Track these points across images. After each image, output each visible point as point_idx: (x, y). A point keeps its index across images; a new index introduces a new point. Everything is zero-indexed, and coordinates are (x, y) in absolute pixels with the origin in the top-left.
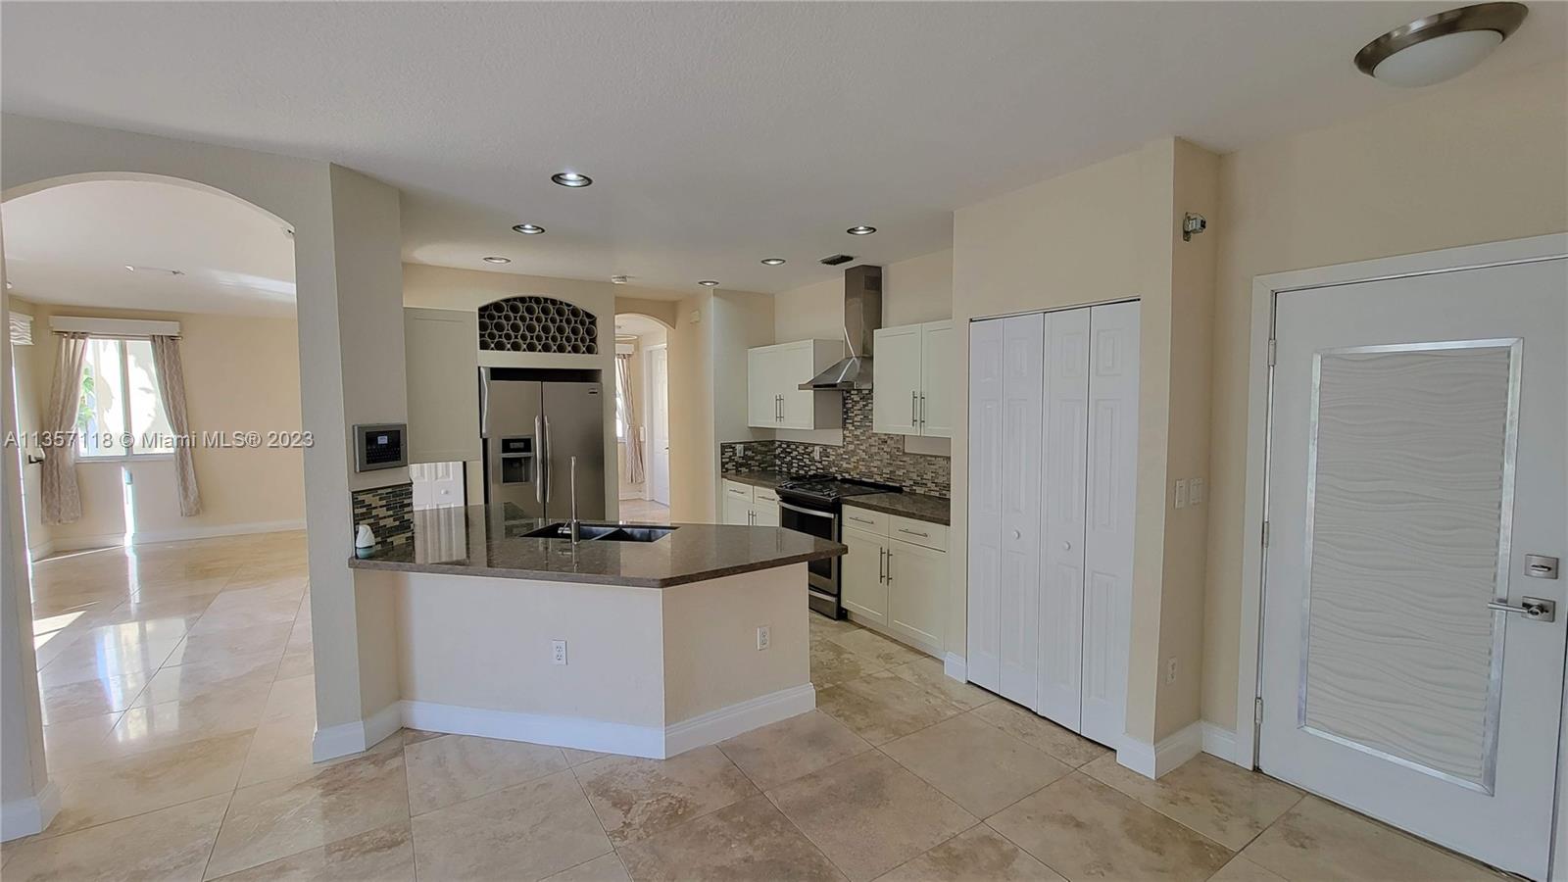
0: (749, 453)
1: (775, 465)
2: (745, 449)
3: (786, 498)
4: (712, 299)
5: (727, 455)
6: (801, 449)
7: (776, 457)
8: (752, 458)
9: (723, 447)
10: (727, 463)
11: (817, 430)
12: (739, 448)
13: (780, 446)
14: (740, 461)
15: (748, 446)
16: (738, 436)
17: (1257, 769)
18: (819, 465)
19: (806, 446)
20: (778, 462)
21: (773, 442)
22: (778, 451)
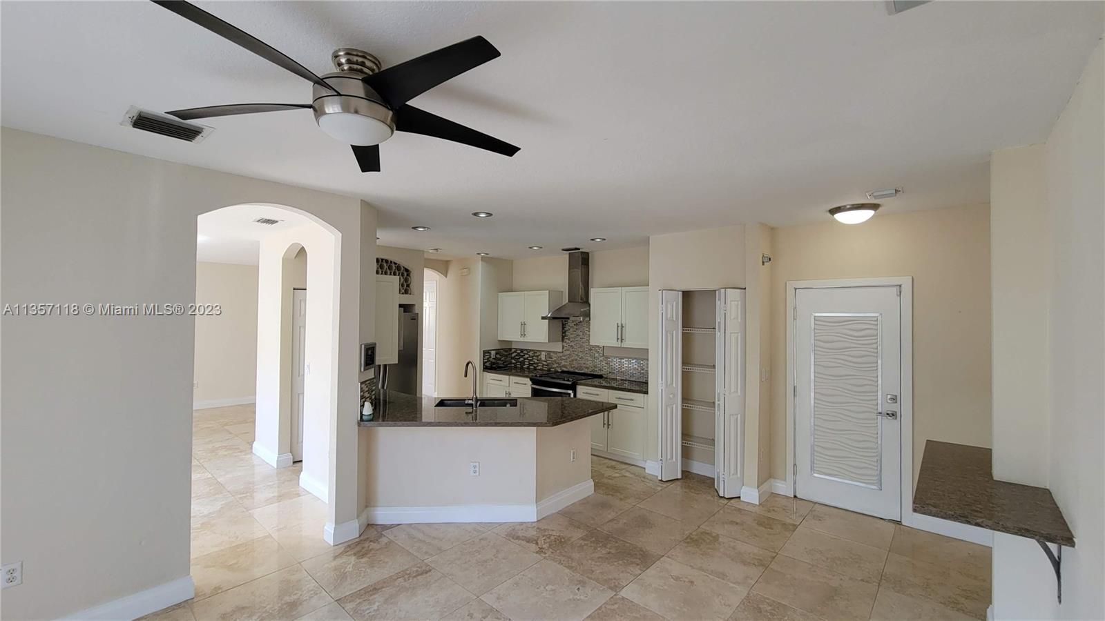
0: (498, 356)
1: (511, 363)
2: (496, 354)
3: (534, 381)
4: (480, 262)
5: (486, 357)
6: (531, 354)
7: (512, 358)
8: (500, 359)
9: (485, 352)
10: (486, 362)
11: (551, 343)
12: (493, 353)
13: (515, 352)
14: (494, 361)
15: (498, 352)
16: (492, 346)
17: (795, 497)
18: (545, 363)
19: (535, 352)
20: (513, 361)
21: (511, 349)
22: (513, 355)
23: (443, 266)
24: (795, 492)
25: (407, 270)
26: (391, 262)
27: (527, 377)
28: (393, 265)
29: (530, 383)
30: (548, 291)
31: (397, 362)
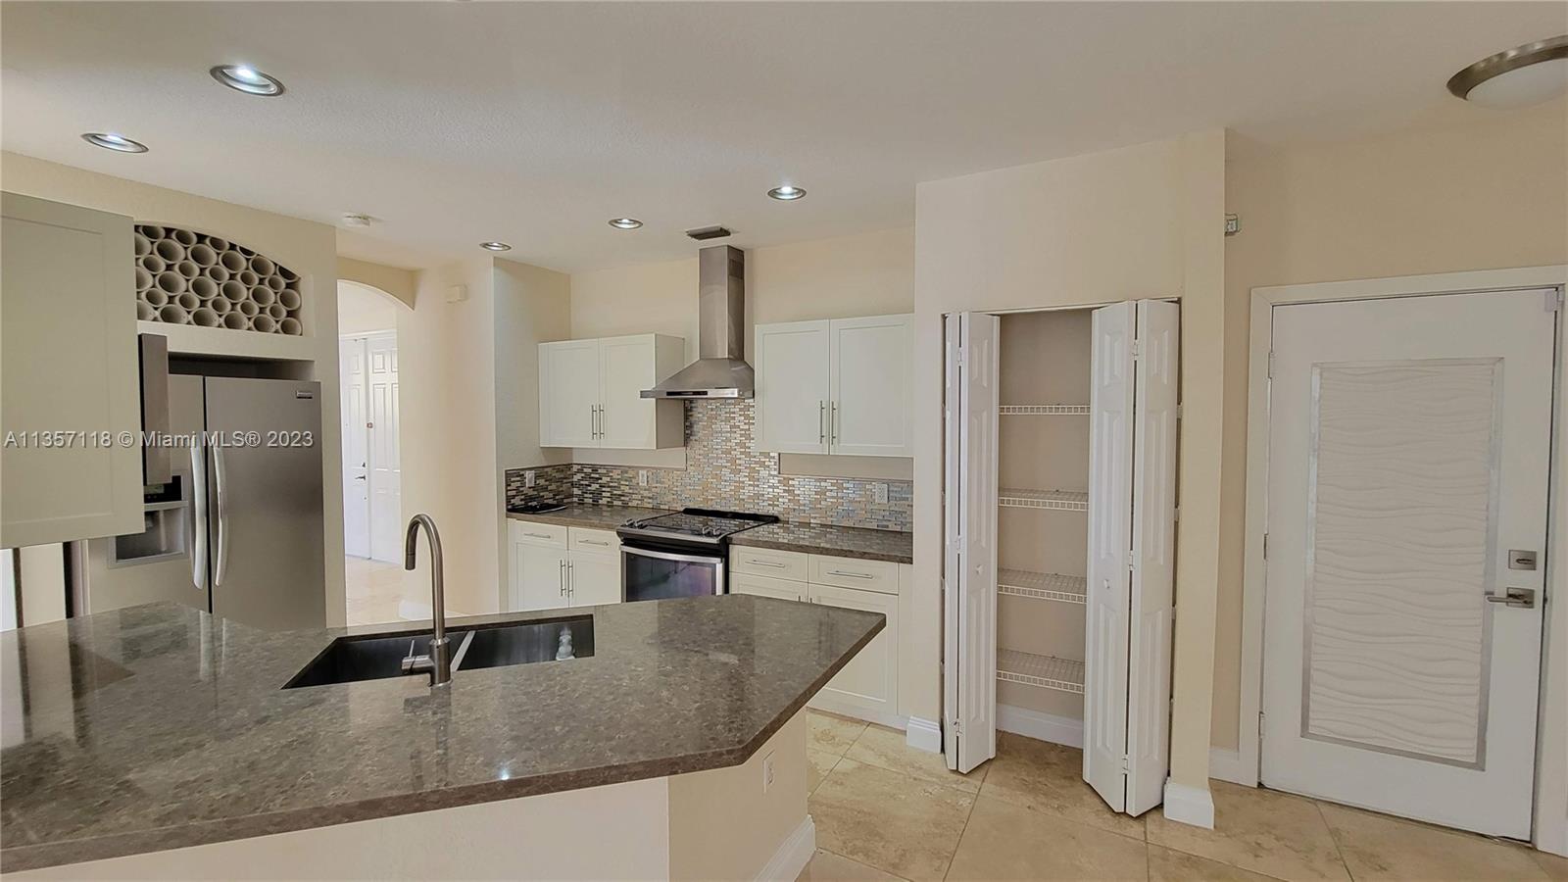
0: (542, 482)
1: (572, 496)
2: (537, 477)
3: (629, 541)
4: (492, 269)
5: (514, 486)
6: (615, 474)
7: (573, 485)
8: (545, 489)
9: (508, 475)
10: (514, 497)
11: (659, 451)
12: (529, 475)
13: (580, 471)
14: (531, 492)
15: (540, 472)
16: (527, 459)
17: (1260, 785)
18: (646, 494)
19: (624, 470)
20: (576, 491)
21: (569, 466)
22: (576, 478)
23: (403, 283)
24: (1260, 776)
25: (285, 273)
26: (233, 247)
27: (610, 528)
28: (241, 257)
29: (619, 541)
30: (654, 335)
31: (144, 531)
